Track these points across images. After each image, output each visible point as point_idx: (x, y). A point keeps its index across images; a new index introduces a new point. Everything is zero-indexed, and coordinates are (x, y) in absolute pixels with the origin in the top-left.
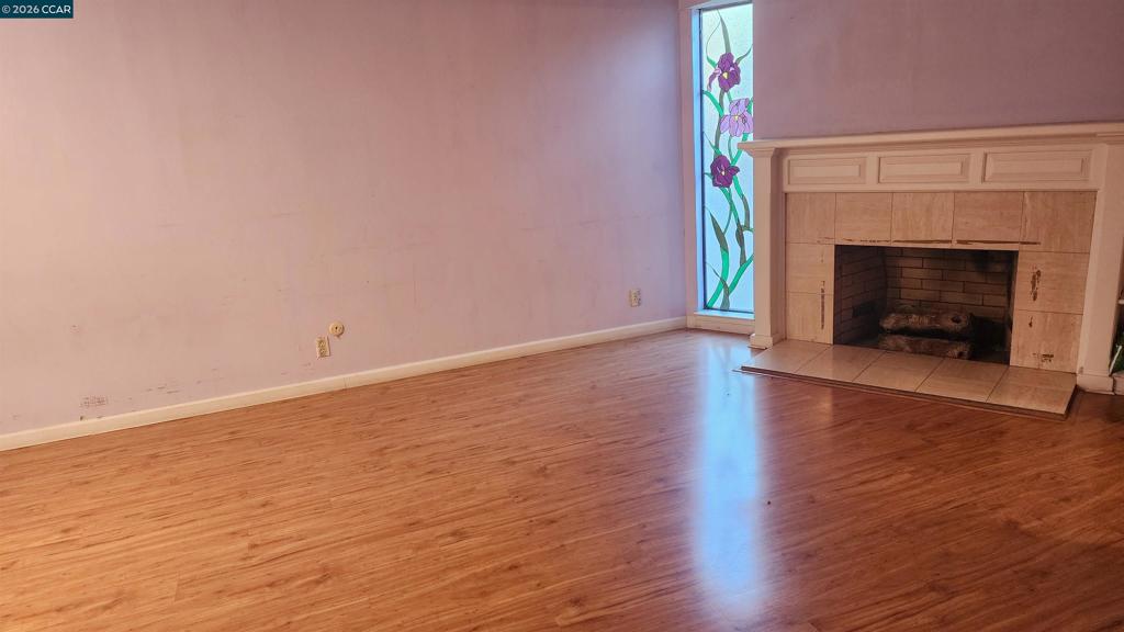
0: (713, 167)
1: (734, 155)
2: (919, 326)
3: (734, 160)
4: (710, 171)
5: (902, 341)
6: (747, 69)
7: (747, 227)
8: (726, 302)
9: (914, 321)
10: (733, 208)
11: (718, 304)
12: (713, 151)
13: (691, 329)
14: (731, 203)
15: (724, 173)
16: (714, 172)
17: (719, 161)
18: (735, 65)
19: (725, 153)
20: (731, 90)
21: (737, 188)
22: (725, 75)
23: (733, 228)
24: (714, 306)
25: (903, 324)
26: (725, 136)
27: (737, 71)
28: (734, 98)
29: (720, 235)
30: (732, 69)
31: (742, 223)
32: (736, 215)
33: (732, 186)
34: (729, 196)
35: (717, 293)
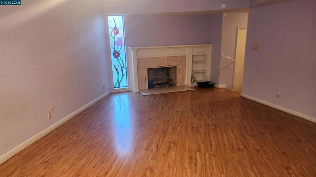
0: (114, 53)
1: (119, 51)
2: (159, 83)
3: (119, 52)
4: (113, 54)
5: (158, 86)
6: (121, 31)
7: (123, 67)
8: (119, 85)
9: (159, 82)
10: (119, 63)
11: (117, 86)
12: (113, 49)
13: (112, 93)
14: (119, 62)
15: (116, 54)
16: (114, 54)
17: (115, 52)
18: (118, 30)
19: (116, 49)
20: (117, 35)
21: (120, 58)
22: (115, 32)
23: (120, 67)
24: (116, 87)
25: (157, 83)
26: (116, 46)
27: (118, 31)
28: (118, 37)
29: (117, 69)
30: (117, 30)
31: (122, 66)
32: (120, 64)
33: (119, 57)
34: (118, 60)
35: (117, 83)
